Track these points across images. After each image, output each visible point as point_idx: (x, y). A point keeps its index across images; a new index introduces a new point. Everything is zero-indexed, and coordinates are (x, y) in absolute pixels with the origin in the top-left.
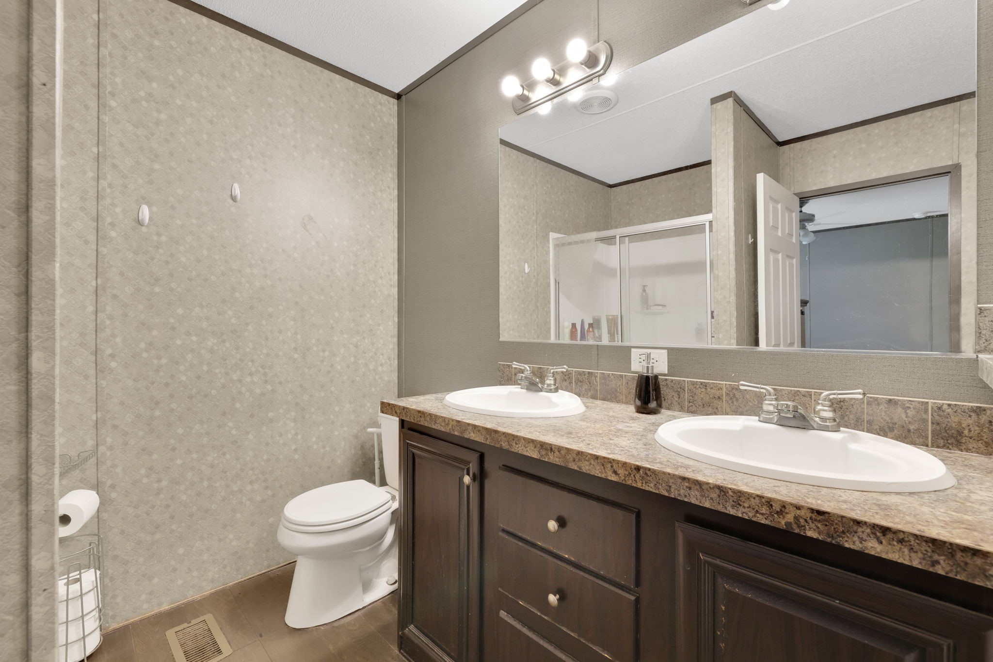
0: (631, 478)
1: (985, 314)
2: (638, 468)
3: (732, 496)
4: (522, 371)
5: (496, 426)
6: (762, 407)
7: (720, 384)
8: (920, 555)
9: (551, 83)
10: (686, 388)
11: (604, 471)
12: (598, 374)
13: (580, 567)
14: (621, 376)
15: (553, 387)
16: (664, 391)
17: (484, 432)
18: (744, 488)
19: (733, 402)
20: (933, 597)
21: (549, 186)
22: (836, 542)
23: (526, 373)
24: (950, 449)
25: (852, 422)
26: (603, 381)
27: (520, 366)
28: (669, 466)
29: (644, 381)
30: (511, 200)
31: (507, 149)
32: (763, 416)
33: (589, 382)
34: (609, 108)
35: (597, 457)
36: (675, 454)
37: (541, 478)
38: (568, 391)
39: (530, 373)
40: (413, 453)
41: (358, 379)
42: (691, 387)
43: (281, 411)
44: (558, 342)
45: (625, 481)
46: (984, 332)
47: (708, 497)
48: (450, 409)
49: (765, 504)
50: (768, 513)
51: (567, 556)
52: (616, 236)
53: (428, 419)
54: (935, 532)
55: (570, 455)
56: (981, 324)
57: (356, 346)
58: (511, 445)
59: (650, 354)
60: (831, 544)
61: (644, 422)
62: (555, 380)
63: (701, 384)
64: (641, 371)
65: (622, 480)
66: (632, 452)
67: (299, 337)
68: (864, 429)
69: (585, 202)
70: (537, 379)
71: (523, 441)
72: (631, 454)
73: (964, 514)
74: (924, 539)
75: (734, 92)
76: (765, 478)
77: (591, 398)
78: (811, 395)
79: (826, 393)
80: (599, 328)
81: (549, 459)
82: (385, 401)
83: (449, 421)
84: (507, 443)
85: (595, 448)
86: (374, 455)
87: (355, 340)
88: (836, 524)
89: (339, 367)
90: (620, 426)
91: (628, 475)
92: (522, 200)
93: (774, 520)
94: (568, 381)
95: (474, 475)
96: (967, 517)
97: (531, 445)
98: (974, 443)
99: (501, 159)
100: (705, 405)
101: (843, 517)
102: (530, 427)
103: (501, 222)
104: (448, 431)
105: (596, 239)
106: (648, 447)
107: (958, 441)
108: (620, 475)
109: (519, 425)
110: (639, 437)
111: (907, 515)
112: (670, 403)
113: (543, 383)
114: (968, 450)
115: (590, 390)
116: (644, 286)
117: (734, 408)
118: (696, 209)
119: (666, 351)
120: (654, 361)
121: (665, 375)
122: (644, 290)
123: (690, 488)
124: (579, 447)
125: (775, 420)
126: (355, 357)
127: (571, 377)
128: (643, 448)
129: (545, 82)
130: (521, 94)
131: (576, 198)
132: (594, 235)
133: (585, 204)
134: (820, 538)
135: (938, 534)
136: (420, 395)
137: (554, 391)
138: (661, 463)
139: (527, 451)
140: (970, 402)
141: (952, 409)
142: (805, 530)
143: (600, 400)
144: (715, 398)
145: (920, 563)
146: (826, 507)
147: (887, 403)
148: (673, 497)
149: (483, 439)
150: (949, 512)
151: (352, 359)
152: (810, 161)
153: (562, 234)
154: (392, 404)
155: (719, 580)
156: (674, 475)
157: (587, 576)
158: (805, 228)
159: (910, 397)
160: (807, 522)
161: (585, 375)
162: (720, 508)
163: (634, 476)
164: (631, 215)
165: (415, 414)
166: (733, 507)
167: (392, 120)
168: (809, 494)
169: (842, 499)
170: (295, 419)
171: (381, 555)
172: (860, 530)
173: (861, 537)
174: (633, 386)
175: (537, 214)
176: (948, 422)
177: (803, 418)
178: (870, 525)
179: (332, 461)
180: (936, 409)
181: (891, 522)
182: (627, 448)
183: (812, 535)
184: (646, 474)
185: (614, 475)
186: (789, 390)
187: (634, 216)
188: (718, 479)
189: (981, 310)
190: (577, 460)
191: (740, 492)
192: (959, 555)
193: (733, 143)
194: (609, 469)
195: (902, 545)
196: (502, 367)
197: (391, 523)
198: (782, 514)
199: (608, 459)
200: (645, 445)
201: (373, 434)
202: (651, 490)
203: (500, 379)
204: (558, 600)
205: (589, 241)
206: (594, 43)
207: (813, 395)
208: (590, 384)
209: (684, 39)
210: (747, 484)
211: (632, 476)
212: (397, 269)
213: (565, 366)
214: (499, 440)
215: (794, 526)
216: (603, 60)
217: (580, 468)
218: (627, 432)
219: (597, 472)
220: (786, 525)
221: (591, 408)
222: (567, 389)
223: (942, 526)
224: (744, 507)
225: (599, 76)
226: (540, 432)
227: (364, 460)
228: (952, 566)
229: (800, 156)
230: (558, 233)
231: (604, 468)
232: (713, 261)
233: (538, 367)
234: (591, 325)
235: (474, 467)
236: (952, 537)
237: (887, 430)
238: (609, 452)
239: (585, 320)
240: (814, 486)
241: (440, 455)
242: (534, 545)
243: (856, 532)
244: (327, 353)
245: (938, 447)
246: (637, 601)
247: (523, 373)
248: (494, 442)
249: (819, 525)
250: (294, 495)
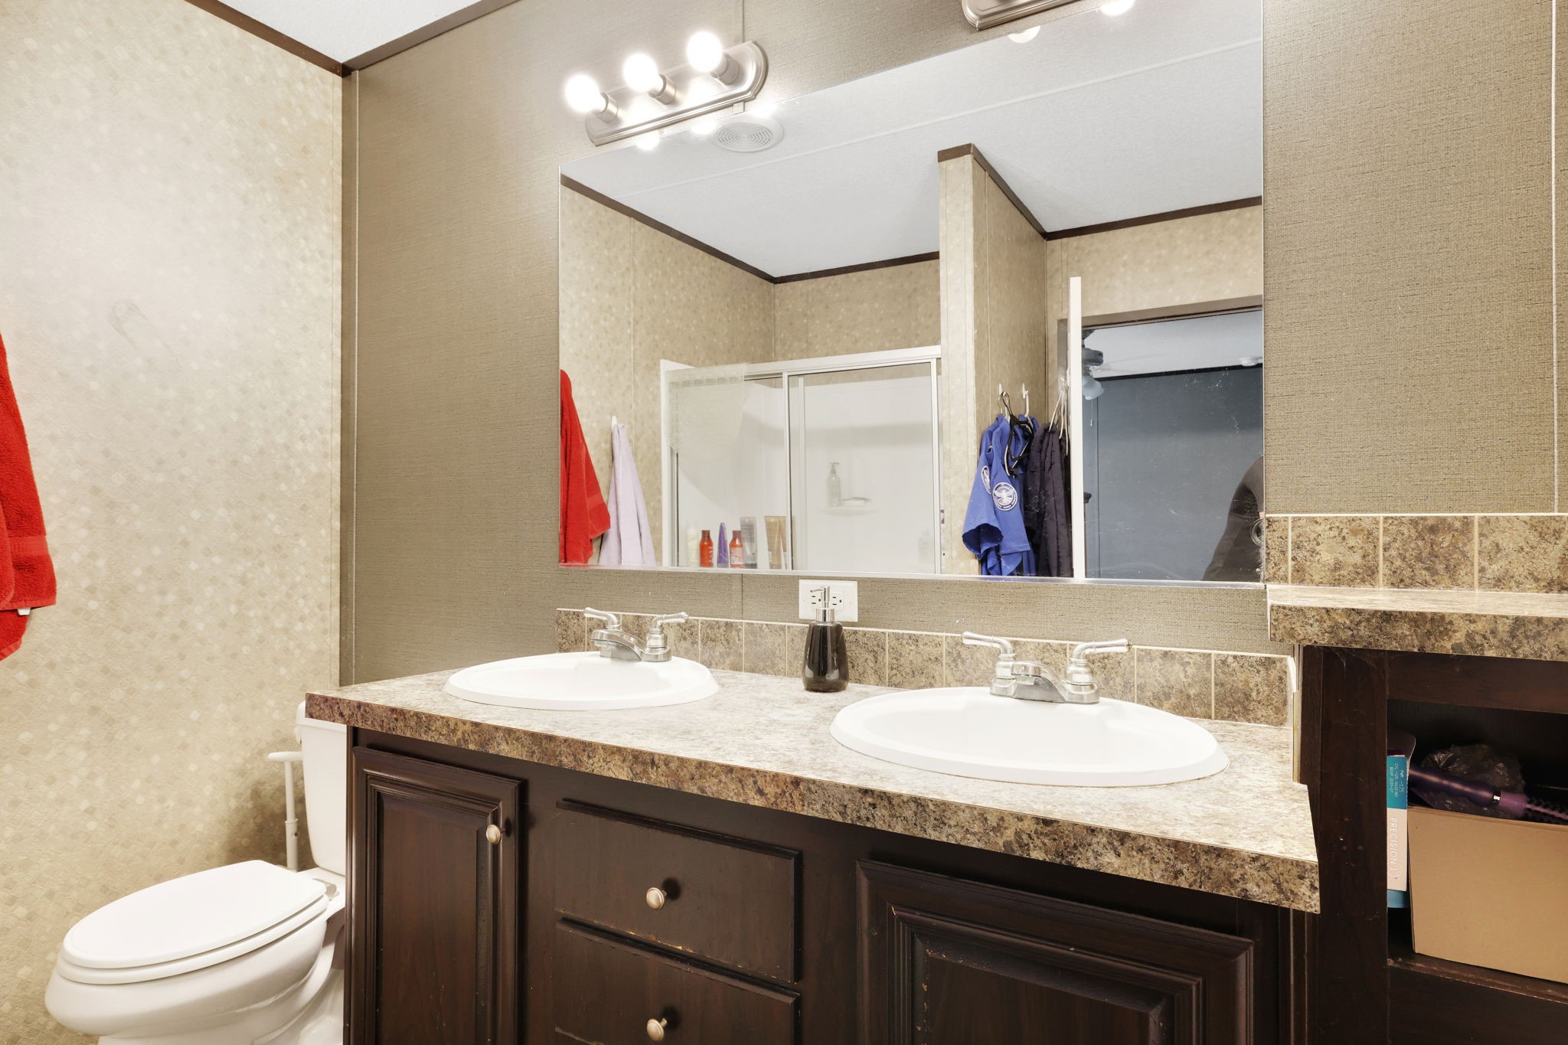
0: (785, 799)
1: (1274, 528)
2: (797, 782)
3: (934, 812)
4: (603, 625)
5: (551, 728)
6: (994, 672)
7: (937, 636)
8: (1162, 866)
9: (659, 100)
10: (887, 645)
11: (742, 791)
12: (742, 626)
13: (704, 962)
14: (783, 628)
15: (661, 652)
16: (852, 650)
17: (528, 741)
18: (950, 798)
19: (956, 666)
20: (1181, 923)
21: (660, 273)
22: (1068, 862)
23: (610, 627)
24: (1237, 720)
25: (1119, 688)
26: (752, 638)
27: (600, 615)
28: (845, 774)
29: (817, 636)
30: (584, 294)
31: (577, 196)
32: (998, 685)
33: (727, 640)
34: (766, 147)
35: (730, 770)
36: (858, 755)
37: (635, 815)
38: (688, 659)
39: (619, 628)
40: (379, 793)
41: (245, 649)
42: (894, 643)
43: (53, 727)
44: (676, 569)
45: (777, 805)
46: (1272, 552)
47: (900, 817)
48: (458, 702)
49: (978, 817)
50: (981, 830)
51: (680, 948)
52: (781, 374)
53: (413, 723)
54: (1179, 833)
55: (685, 769)
56: (1269, 541)
57: (243, 581)
58: (579, 762)
59: (829, 588)
60: (1060, 865)
61: (817, 705)
62: (665, 638)
63: (910, 637)
64: (815, 619)
65: (772, 804)
66: (789, 756)
67: (101, 563)
68: (1134, 697)
69: (728, 306)
70: (632, 639)
71: (601, 751)
72: (787, 759)
73: (1222, 806)
74: (1167, 842)
75: (974, 147)
76: (983, 779)
77: (730, 669)
78: (1065, 650)
79: (1081, 645)
80: (752, 540)
81: (649, 779)
82: (317, 693)
83: (456, 724)
84: (571, 758)
85: (729, 754)
86: (284, 807)
87: (240, 568)
88: (1067, 836)
89: (200, 627)
90: (776, 715)
91: (781, 794)
92: (607, 296)
93: (989, 840)
94: (689, 641)
95: (507, 823)
96: (1224, 809)
97: (617, 757)
98: (1263, 710)
99: (563, 214)
100: (916, 673)
101: (1076, 824)
102: (616, 726)
103: (564, 336)
104: (455, 743)
105: (745, 377)
106: (817, 746)
107: (1245, 708)
108: (769, 796)
109: (595, 724)
110: (805, 732)
111: (1155, 814)
112: (861, 671)
113: (642, 644)
114: (1256, 720)
115: (728, 654)
116: (833, 465)
117: (958, 674)
118: (919, 332)
119: (855, 584)
120: (836, 601)
121: (853, 624)
122: (833, 472)
123: (874, 806)
124: (702, 755)
125: (1013, 691)
126: (239, 603)
127: (694, 633)
128: (809, 749)
129: (648, 96)
130: (603, 109)
131: (711, 299)
132: (744, 369)
133: (727, 309)
134: (1047, 860)
135: (1183, 834)
136: (394, 678)
137: (663, 659)
138: (834, 771)
139: (609, 769)
140: (1258, 652)
141: (1238, 663)
142: (1028, 850)
143: (746, 670)
144: (930, 660)
145: (1162, 876)
146: (1056, 814)
147: (1162, 658)
148: (850, 822)
149: (525, 753)
150: (1205, 805)
151: (233, 609)
152: (1091, 269)
153: (684, 363)
154: (333, 698)
155: (919, 943)
156: (851, 787)
157: (715, 976)
158: (1089, 374)
159: (1190, 648)
160: (1031, 839)
161: (719, 628)
162: (917, 832)
163: (791, 794)
164: (810, 335)
165: (384, 715)
166: (935, 827)
167: (330, 116)
168: (1038, 798)
169: (1081, 800)
170: (88, 743)
171: (301, 1011)
172: (1095, 840)
173: (1096, 850)
174: (801, 644)
175: (636, 323)
176: (1233, 681)
177: (1050, 686)
178: (1106, 832)
179: (182, 827)
180: (1219, 662)
181: (1132, 825)
182: (781, 751)
183: (1038, 856)
184: (809, 789)
185: (759, 797)
186: (1035, 642)
187: (816, 336)
188: (916, 787)
189: (1269, 521)
190: (697, 777)
191: (944, 803)
192: (1203, 858)
193: (972, 230)
194: (750, 787)
195: (1143, 855)
196: (564, 618)
197: (326, 942)
198: (999, 831)
199: (749, 770)
200: (813, 744)
201: (282, 763)
202: (817, 815)
203: (560, 640)
204: (665, 1028)
205: (733, 379)
206: (736, 42)
207: (1068, 649)
208: (728, 644)
209: (882, 64)
210: (955, 792)
211: (787, 794)
212: (339, 421)
213: (683, 613)
214: (557, 753)
215: (1015, 846)
216: (751, 73)
217: (703, 790)
218: (786, 725)
219: (731, 794)
220: (1004, 846)
221: (728, 687)
222: (687, 655)
223: (1191, 824)
224: (950, 826)
225: (745, 101)
226: (633, 734)
227: (259, 820)
228: (1196, 875)
229: (1076, 259)
230: (677, 361)
231: (743, 786)
232: (942, 425)
233: (634, 616)
234: (736, 535)
235: (506, 808)
236: (1197, 836)
237: (1163, 698)
238: (752, 759)
239: (726, 524)
240: (1048, 786)
241: (438, 792)
242: (620, 938)
243: (1090, 845)
244: (171, 598)
245: (1223, 718)
246: (798, 1004)
247: (604, 628)
248: (546, 757)
249: (1046, 841)
250: (83, 909)
